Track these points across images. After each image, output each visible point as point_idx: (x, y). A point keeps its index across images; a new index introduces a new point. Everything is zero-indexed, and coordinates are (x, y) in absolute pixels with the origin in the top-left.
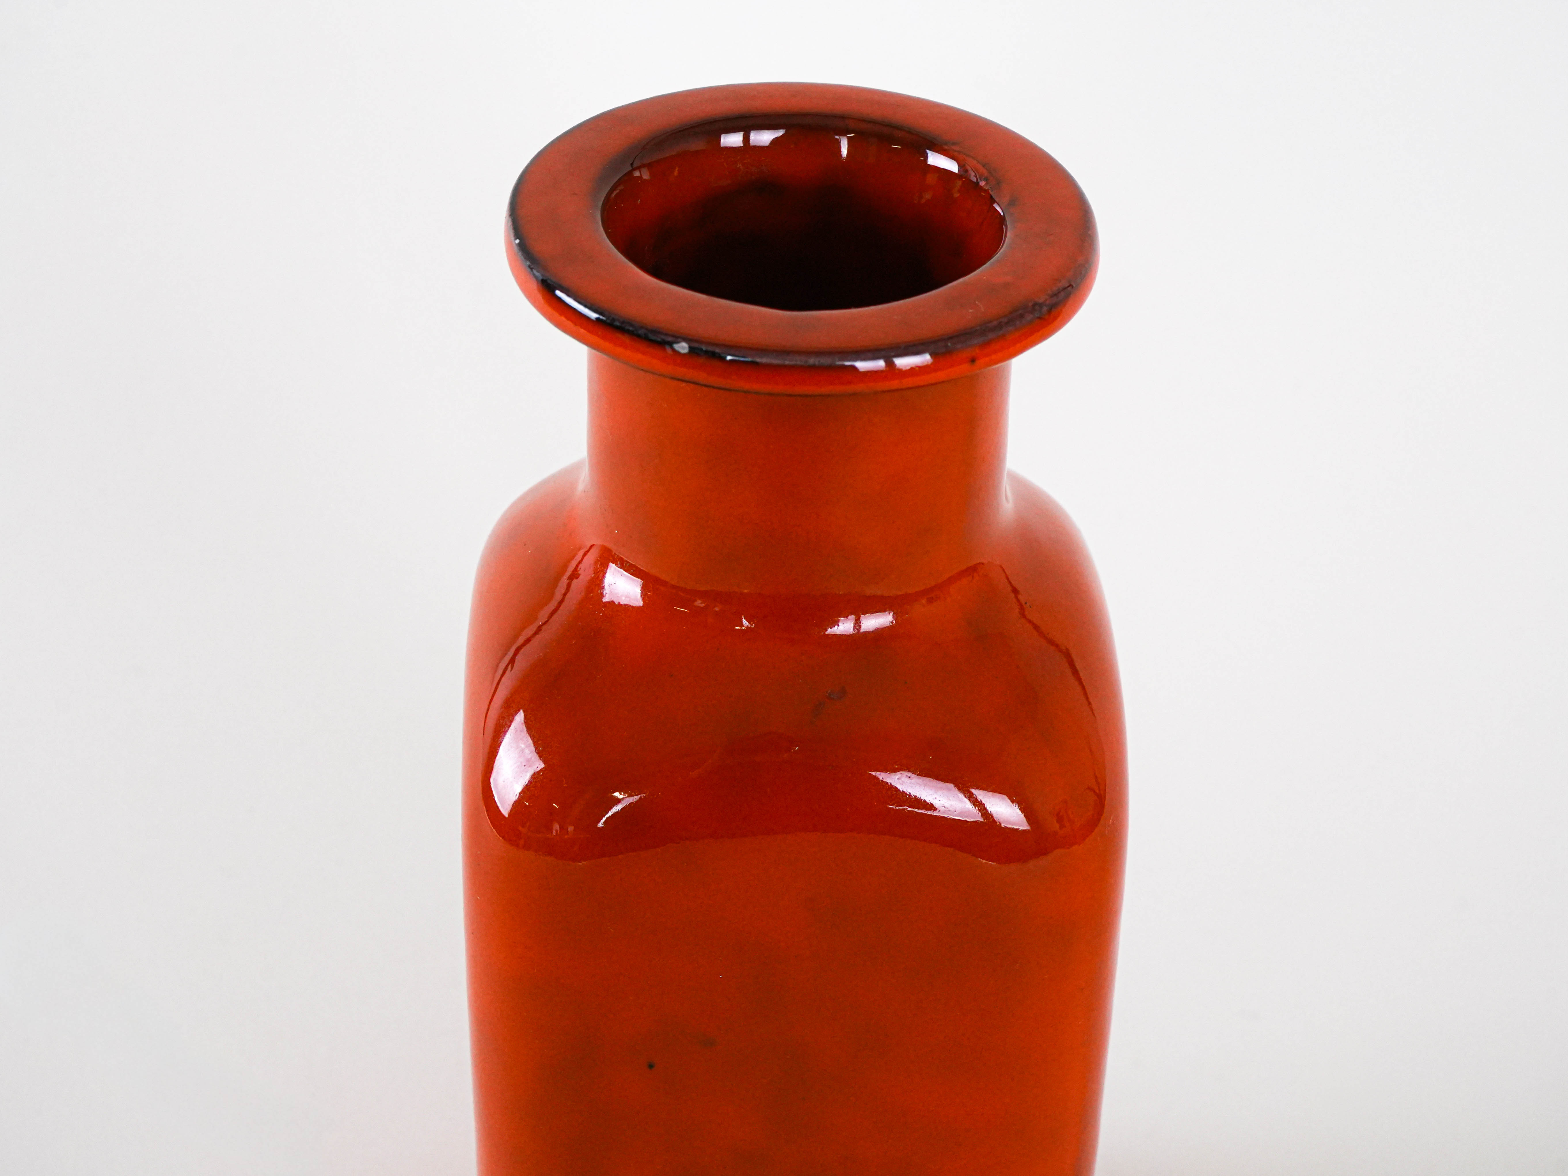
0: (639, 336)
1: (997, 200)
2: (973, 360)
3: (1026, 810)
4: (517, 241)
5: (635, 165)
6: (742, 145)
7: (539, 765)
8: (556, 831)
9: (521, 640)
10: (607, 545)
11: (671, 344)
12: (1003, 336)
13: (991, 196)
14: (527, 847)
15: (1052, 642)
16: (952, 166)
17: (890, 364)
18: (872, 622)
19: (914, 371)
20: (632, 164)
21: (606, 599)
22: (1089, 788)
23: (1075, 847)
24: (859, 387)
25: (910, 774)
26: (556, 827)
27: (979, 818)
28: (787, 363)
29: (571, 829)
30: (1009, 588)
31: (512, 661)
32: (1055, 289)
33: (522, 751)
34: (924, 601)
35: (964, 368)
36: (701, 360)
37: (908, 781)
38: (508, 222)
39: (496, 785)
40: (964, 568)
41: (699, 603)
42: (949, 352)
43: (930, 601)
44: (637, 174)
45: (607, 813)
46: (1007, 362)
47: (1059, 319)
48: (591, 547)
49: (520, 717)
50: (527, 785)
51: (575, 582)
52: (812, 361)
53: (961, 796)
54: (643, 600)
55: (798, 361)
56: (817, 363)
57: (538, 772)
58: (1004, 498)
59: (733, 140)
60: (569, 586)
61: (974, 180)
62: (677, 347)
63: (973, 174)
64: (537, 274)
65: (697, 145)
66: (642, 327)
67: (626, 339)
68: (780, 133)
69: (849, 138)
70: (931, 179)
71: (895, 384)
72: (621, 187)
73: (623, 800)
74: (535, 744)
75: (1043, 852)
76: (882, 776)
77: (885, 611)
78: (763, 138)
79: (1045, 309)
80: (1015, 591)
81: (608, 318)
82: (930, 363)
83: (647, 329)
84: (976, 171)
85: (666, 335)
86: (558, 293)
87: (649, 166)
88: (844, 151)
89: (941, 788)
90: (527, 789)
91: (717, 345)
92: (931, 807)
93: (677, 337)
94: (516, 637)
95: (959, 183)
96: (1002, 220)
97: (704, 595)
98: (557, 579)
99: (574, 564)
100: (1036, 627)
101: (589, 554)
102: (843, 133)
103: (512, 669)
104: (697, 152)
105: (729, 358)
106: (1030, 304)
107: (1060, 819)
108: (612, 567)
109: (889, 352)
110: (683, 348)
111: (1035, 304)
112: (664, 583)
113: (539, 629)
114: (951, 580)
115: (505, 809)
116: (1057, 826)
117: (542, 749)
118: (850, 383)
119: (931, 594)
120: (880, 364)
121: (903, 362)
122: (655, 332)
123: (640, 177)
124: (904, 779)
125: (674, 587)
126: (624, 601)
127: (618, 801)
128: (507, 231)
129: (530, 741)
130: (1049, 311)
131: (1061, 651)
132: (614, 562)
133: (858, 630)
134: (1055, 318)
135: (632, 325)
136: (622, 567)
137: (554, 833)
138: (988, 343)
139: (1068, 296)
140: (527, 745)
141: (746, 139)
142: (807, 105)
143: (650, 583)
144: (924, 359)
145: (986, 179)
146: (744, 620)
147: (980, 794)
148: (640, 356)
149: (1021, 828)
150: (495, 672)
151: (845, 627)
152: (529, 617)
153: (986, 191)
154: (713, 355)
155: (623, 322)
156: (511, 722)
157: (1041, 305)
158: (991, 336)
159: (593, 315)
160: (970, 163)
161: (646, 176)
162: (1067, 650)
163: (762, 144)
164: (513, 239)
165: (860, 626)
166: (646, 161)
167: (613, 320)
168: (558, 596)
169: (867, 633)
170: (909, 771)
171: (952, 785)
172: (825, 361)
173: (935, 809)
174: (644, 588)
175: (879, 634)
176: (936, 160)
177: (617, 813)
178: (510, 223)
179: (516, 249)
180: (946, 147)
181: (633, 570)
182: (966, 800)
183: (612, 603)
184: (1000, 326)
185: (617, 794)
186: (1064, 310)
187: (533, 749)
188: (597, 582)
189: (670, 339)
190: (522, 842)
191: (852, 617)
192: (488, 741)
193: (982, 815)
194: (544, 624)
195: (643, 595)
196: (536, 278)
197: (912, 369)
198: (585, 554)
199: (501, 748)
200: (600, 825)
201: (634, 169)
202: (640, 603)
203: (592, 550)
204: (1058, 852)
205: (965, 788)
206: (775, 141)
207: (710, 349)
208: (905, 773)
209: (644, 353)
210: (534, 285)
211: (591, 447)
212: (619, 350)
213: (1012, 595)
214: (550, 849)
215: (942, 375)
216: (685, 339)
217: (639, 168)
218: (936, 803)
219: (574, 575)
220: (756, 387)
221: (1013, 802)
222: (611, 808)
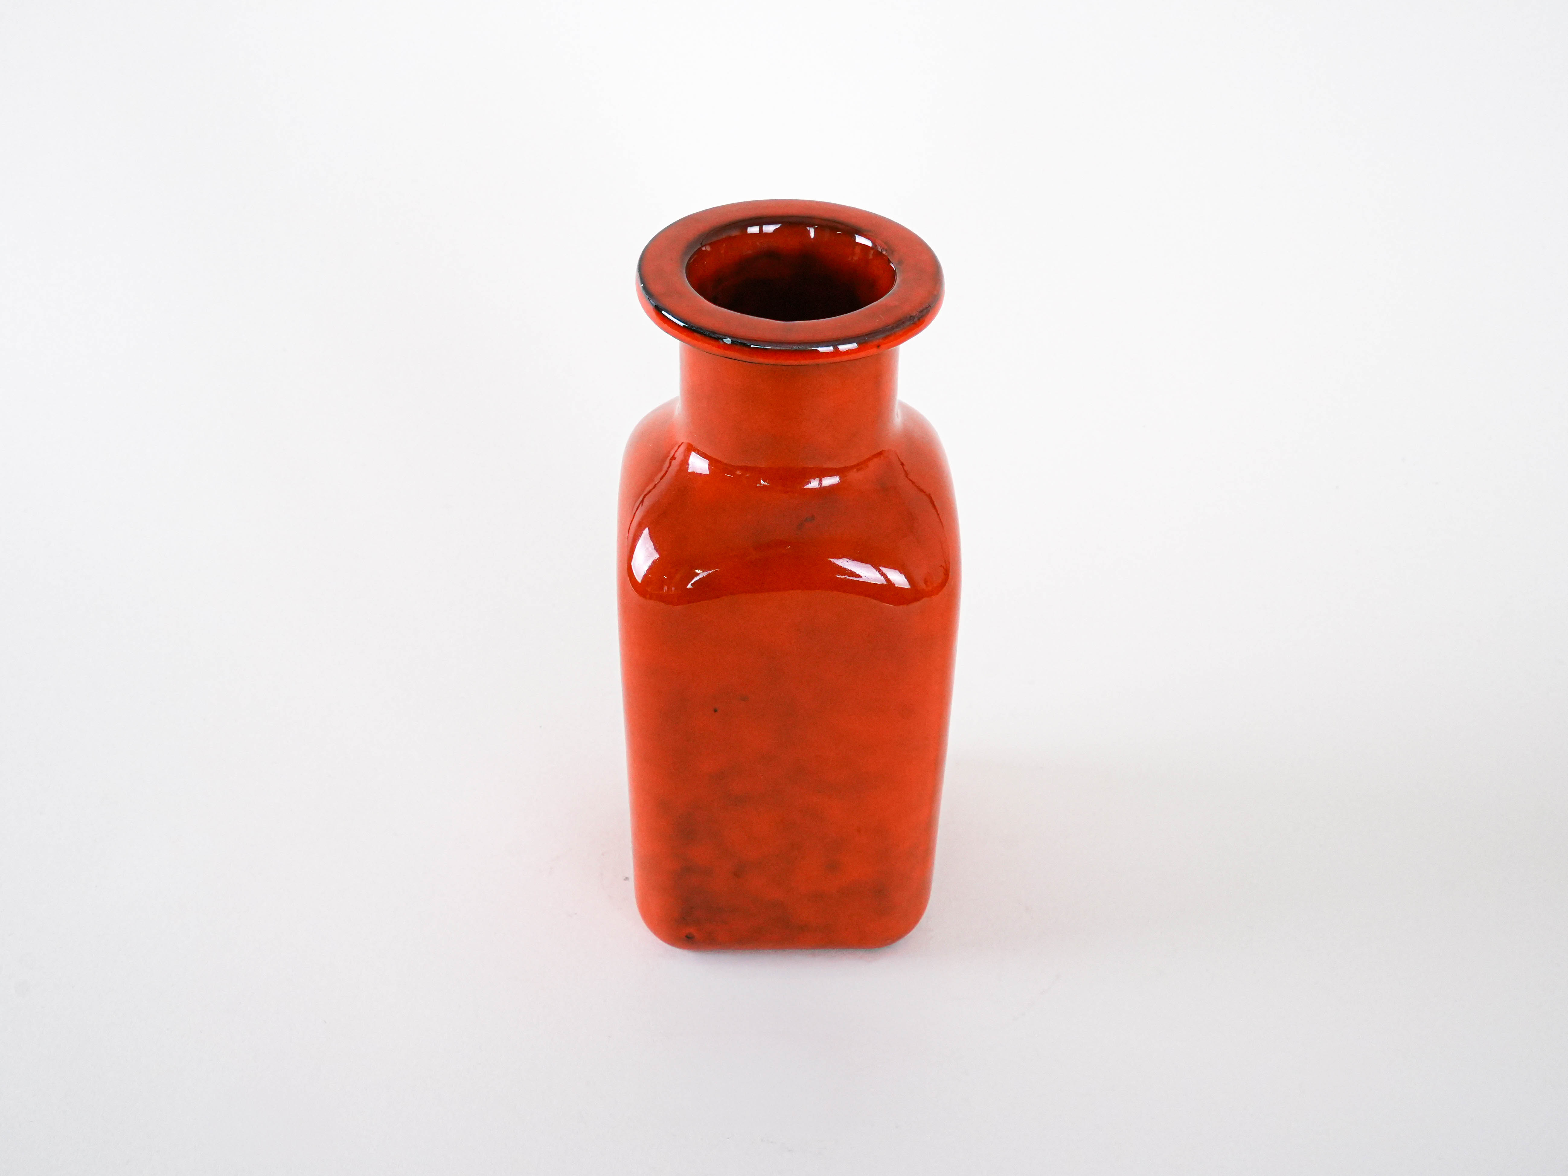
0: (705, 335)
1: (891, 261)
2: (878, 346)
3: (908, 577)
4: (642, 285)
5: (703, 244)
6: (758, 232)
7: (657, 556)
8: (666, 590)
9: (646, 492)
10: (689, 442)
11: (722, 339)
12: (895, 333)
13: (889, 259)
14: (651, 598)
15: (922, 491)
16: (869, 243)
17: (836, 349)
18: (828, 481)
19: (848, 352)
20: (701, 244)
21: (690, 470)
22: (941, 566)
23: (933, 597)
24: (821, 361)
25: (848, 560)
26: (666, 588)
27: (884, 582)
28: (782, 348)
29: (673, 589)
30: (900, 463)
31: (642, 502)
32: (921, 309)
33: (648, 549)
34: (855, 470)
35: (874, 351)
36: (738, 347)
37: (847, 563)
38: (637, 276)
39: (634, 566)
40: (875, 453)
41: (738, 473)
42: (866, 342)
43: (858, 470)
44: (704, 249)
45: (692, 581)
46: (896, 347)
47: (923, 325)
48: (682, 443)
49: (646, 531)
50: (650, 567)
51: (673, 462)
52: (795, 348)
53: (874, 570)
54: (709, 470)
55: (788, 347)
56: (798, 349)
57: (656, 560)
58: (896, 416)
59: (754, 230)
60: (670, 463)
61: (880, 251)
62: (725, 340)
63: (879, 247)
64: (653, 303)
65: (735, 233)
66: (707, 331)
67: (698, 336)
68: (779, 226)
69: (814, 228)
70: (858, 250)
71: (837, 359)
72: (695, 256)
73: (701, 574)
74: (654, 545)
75: (916, 599)
76: (833, 560)
77: (834, 476)
78: (769, 229)
79: (916, 319)
80: (902, 464)
81: (689, 326)
82: (856, 348)
83: (709, 331)
84: (881, 245)
85: (719, 334)
86: (663, 312)
87: (710, 244)
88: (812, 235)
89: (864, 567)
90: (650, 568)
91: (746, 339)
92: (859, 576)
93: (725, 336)
94: (643, 490)
95: (872, 252)
96: (894, 273)
97: (741, 468)
98: (664, 461)
99: (672, 453)
100: (913, 483)
101: (681, 446)
102: (811, 226)
103: (642, 506)
104: (736, 237)
105: (752, 346)
106: (908, 317)
107: (926, 582)
108: (693, 454)
109: (835, 342)
110: (729, 341)
111: (911, 317)
112: (720, 462)
113: (655, 486)
114: (869, 459)
115: (639, 579)
116: (924, 586)
117: (658, 548)
118: (814, 358)
119: (859, 467)
120: (830, 349)
121: (843, 348)
122: (714, 333)
123: (706, 250)
124: (845, 562)
125: (726, 464)
126: (699, 472)
127: (698, 574)
128: (636, 280)
129: (652, 544)
130: (919, 320)
131: (927, 495)
132: (694, 451)
133: (821, 486)
134: (921, 324)
135: (701, 329)
136: (698, 454)
137: (664, 591)
138: (886, 337)
139: (928, 312)
140: (650, 545)
141: (761, 229)
142: (793, 211)
143: (713, 462)
144: (853, 346)
145: (886, 250)
146: (762, 481)
147: (884, 570)
148: (706, 345)
149: (906, 587)
150: (633, 508)
151: (814, 484)
152: (650, 479)
153: (886, 256)
154: (744, 345)
155: (697, 328)
156: (642, 533)
157: (914, 317)
158: (888, 333)
159: (682, 324)
160: (878, 242)
161: (708, 249)
162: (930, 494)
163: (769, 232)
164: (640, 284)
165: (822, 484)
166: (709, 242)
167: (692, 327)
168: (665, 469)
169: (825, 487)
170: (848, 558)
171: (870, 565)
172: (801, 347)
173: (861, 577)
174: (709, 465)
175: (832, 487)
176: (860, 239)
177: (697, 581)
178: (638, 275)
179: (642, 289)
180: (865, 233)
181: (704, 456)
182: (877, 573)
183: (693, 473)
184: (893, 328)
185: (697, 571)
186: (926, 320)
187: (653, 547)
188: (685, 462)
189: (721, 336)
190: (648, 596)
191: (817, 479)
192: (630, 544)
193: (886, 580)
194: (658, 483)
195: (709, 468)
196: (652, 305)
197: (847, 351)
198: (679, 447)
199: (637, 547)
200: (689, 586)
201: (702, 246)
202: (708, 472)
203: (683, 445)
204: (925, 599)
205: (876, 566)
206: (775, 230)
207: (743, 341)
208: (845, 559)
209: (709, 344)
210: (651, 308)
211: (682, 390)
212: (696, 342)
213: (901, 467)
214: (662, 598)
215: (862, 354)
216: (729, 337)
217: (705, 245)
218: (861, 574)
219: (673, 458)
220: (766, 361)
221: (901, 573)
222: (693, 578)
